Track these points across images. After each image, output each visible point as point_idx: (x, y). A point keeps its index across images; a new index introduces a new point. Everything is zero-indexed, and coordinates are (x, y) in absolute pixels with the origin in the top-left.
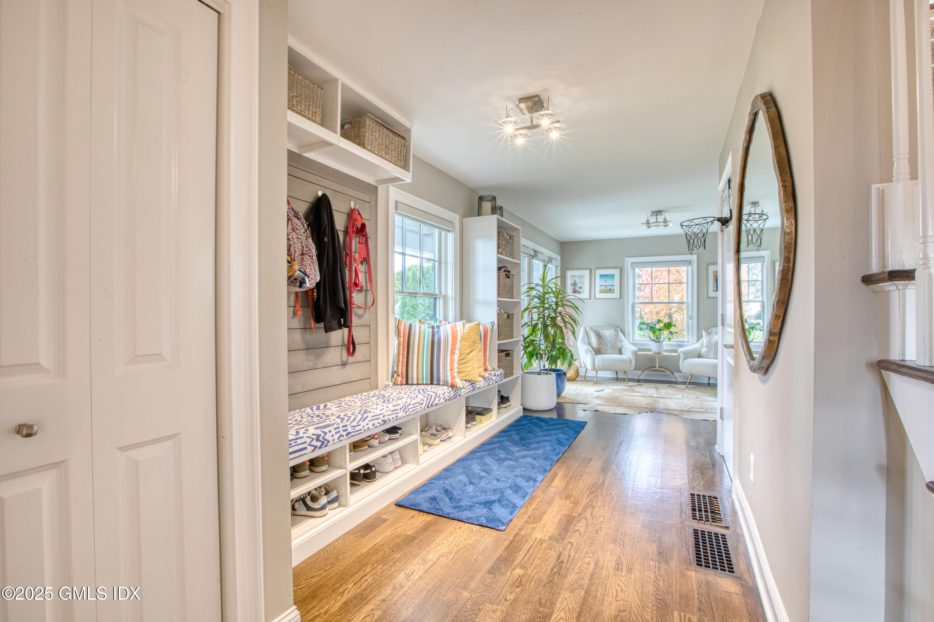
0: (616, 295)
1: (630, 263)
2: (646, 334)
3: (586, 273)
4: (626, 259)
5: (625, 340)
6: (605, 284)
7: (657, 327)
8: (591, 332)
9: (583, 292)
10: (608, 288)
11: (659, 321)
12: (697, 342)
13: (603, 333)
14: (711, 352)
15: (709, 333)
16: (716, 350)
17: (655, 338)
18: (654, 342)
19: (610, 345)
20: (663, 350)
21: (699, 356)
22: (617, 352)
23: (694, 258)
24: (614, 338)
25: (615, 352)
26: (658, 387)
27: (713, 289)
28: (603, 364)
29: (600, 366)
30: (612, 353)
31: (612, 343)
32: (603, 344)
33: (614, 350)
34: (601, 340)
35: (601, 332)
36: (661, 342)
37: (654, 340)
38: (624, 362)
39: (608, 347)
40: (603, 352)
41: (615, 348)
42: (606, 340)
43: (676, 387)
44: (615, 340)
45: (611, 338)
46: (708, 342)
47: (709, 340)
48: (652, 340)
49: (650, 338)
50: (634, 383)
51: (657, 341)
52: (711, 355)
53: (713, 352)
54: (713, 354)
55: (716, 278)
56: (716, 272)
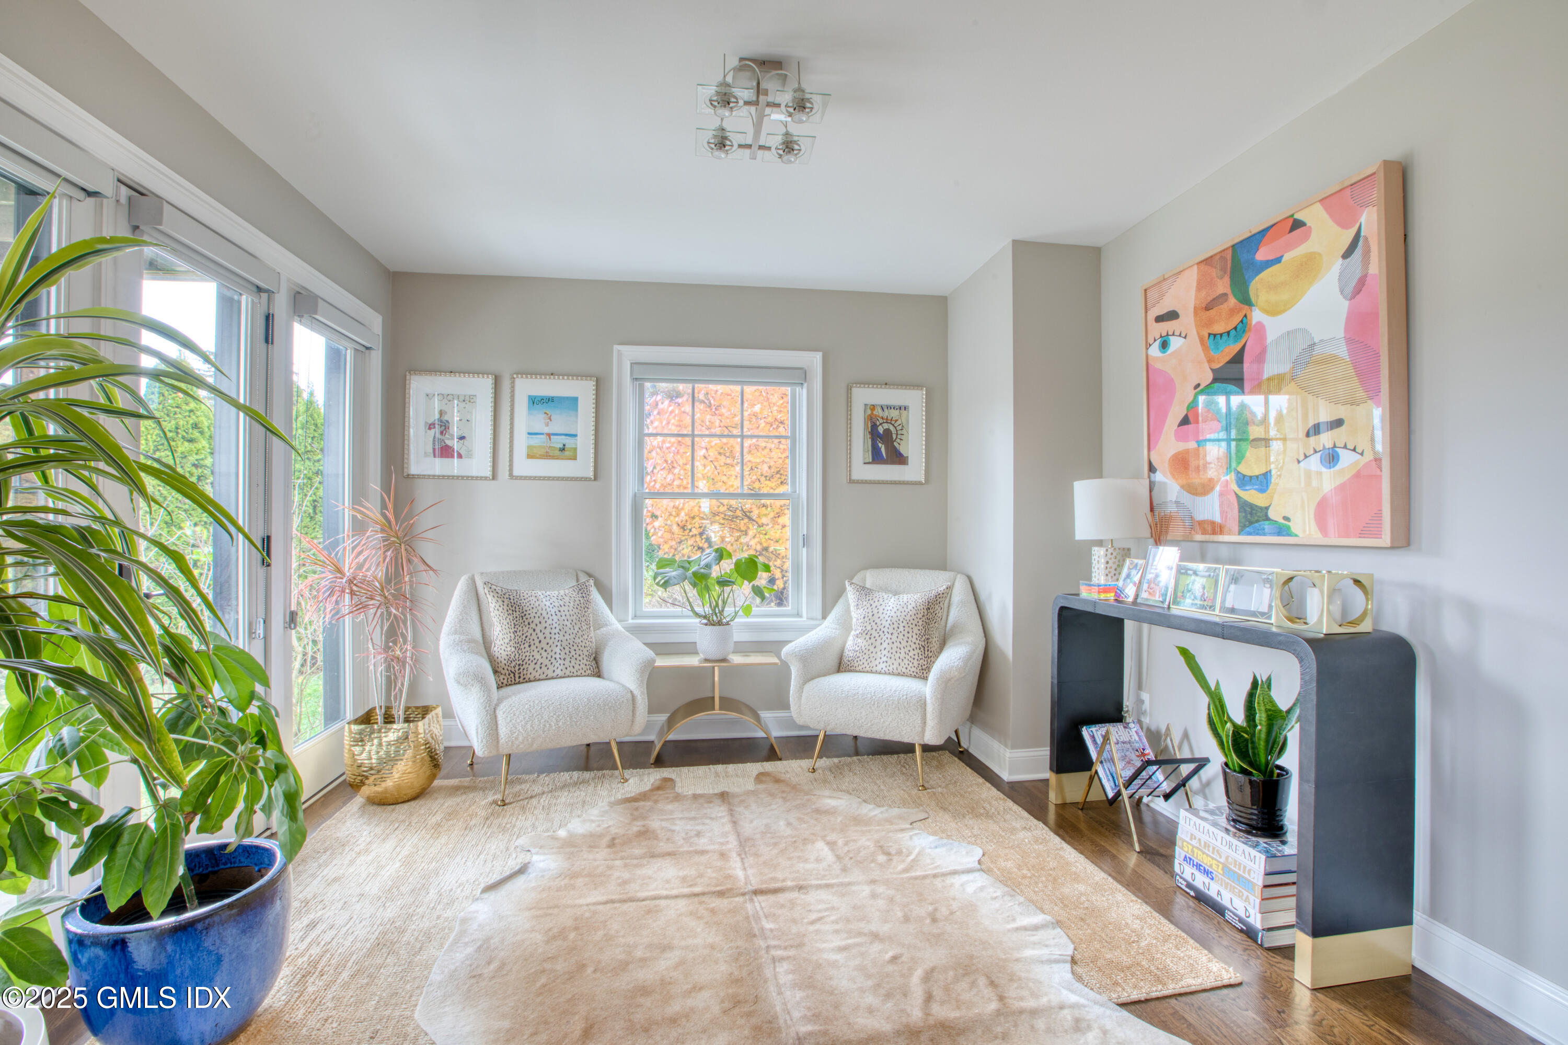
0: (583, 466)
1: (629, 363)
2: (680, 597)
3: (482, 387)
4: (616, 347)
5: (612, 618)
6: (546, 430)
7: (715, 572)
8: (490, 598)
9: (470, 455)
10: (558, 442)
11: (721, 555)
12: (824, 617)
13: (532, 602)
14: (879, 653)
15: (864, 591)
16: (894, 646)
17: (708, 610)
18: (705, 621)
19: (559, 644)
20: (731, 649)
21: (840, 664)
22: (583, 666)
23: (814, 360)
24: (573, 618)
25: (577, 667)
26: (727, 793)
27: (864, 458)
28: (529, 726)
29: (517, 738)
30: (568, 673)
31: (567, 637)
32: (532, 643)
33: (573, 661)
34: (526, 629)
35: (526, 596)
36: (728, 624)
37: (705, 617)
38: (610, 708)
39: (553, 654)
40: (534, 673)
41: (578, 652)
42: (544, 625)
43: (783, 777)
44: (578, 623)
45: (564, 617)
46: (866, 619)
47: (870, 614)
48: (697, 615)
49: (693, 610)
50: (643, 774)
51: (715, 618)
52: (878, 660)
53: (885, 652)
54: (884, 659)
55: (872, 426)
56: (873, 407)
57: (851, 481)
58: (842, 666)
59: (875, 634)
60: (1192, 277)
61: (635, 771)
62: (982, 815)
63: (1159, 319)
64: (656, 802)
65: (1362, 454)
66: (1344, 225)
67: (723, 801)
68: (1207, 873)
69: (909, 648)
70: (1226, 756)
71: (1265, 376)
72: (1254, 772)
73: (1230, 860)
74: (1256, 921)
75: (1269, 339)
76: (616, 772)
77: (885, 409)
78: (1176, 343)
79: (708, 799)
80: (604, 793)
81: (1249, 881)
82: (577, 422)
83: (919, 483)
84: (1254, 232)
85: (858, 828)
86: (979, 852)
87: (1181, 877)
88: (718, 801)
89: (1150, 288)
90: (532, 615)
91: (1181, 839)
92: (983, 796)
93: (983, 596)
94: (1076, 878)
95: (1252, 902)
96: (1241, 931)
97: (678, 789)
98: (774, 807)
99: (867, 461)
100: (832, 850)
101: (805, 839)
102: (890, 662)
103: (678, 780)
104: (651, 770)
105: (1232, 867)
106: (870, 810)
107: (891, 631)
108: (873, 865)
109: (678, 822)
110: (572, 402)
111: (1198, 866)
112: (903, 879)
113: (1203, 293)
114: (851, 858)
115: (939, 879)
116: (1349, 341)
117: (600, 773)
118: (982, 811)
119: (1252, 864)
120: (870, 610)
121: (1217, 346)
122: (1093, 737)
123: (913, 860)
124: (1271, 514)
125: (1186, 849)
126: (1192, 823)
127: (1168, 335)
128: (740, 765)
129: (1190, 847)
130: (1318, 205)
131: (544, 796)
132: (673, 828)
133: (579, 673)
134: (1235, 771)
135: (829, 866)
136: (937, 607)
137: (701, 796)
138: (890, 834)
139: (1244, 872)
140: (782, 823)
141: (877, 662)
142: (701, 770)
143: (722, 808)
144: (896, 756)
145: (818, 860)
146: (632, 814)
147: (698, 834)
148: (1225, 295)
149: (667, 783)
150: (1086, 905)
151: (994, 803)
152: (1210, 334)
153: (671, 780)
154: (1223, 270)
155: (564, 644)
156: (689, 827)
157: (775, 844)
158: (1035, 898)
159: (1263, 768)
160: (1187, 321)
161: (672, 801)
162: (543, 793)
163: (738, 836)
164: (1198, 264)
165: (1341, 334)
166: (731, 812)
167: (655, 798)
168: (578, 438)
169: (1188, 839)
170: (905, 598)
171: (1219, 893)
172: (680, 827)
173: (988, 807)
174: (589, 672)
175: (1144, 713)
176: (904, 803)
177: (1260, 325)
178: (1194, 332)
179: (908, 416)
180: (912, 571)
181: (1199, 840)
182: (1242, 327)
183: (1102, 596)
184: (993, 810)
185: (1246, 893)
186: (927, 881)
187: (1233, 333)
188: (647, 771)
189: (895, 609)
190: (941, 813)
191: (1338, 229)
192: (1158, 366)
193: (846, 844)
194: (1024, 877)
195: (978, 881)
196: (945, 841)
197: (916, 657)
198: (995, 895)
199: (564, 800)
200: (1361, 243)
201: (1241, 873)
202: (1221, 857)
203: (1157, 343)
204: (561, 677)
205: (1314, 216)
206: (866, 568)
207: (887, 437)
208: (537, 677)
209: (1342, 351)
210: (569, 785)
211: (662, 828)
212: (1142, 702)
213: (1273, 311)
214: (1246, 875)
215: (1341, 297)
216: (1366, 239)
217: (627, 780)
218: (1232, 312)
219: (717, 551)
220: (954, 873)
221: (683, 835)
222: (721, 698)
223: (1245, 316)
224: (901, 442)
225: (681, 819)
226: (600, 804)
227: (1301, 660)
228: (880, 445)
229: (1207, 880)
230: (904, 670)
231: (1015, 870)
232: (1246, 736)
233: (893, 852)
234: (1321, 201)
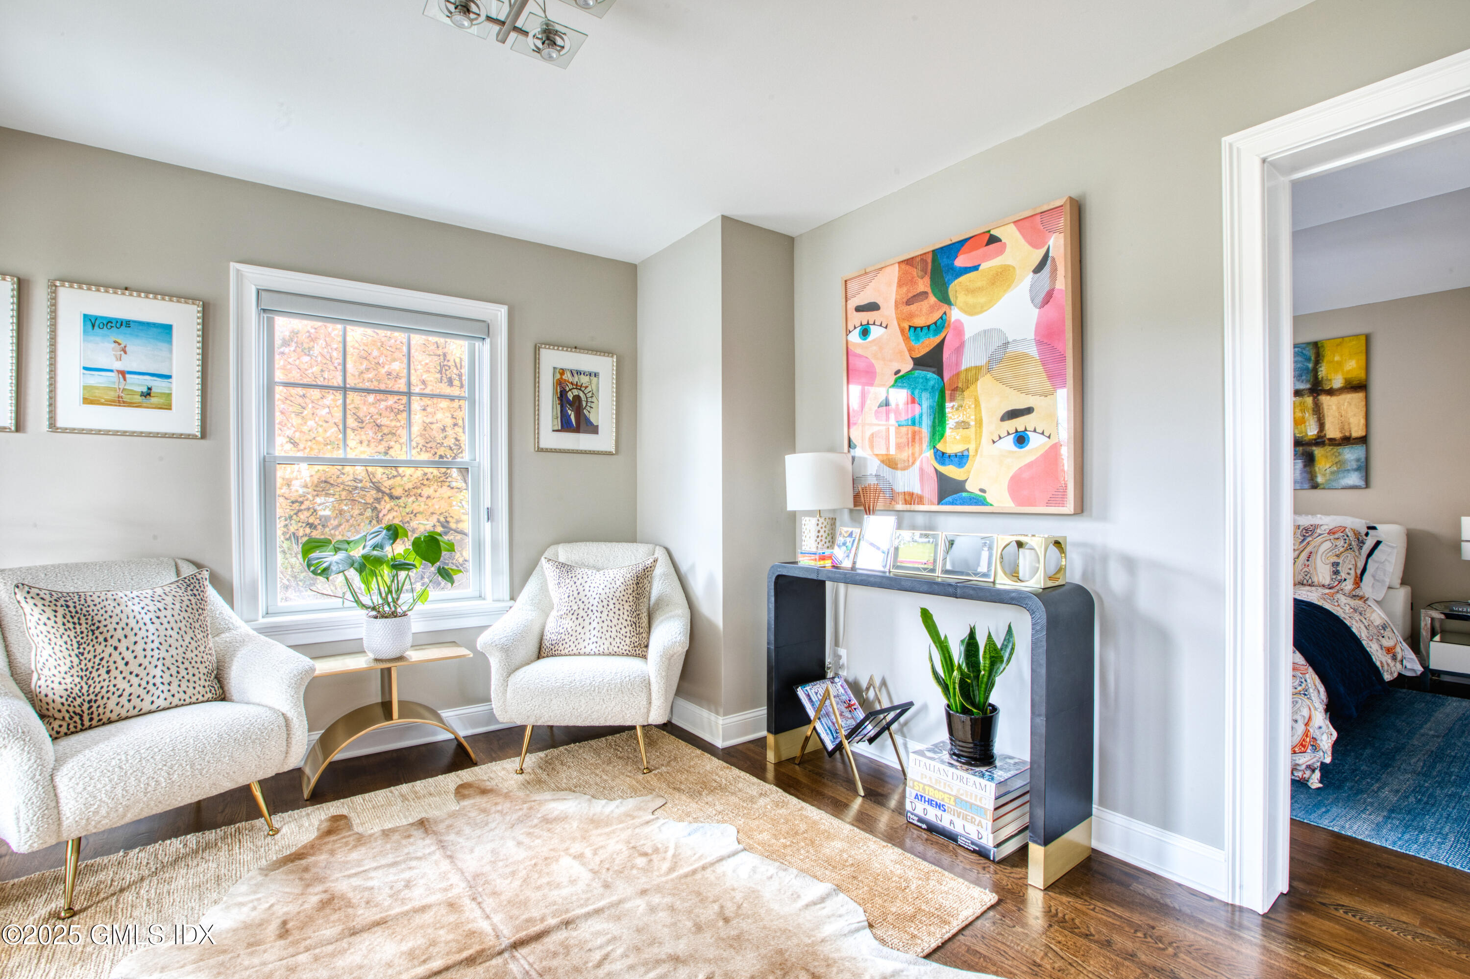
0: (182, 418)
1: (253, 289)
2: (341, 588)
4: (233, 266)
5: (235, 620)
6: (118, 365)
7: (387, 554)
8: (27, 607)
11: (394, 532)
12: (514, 599)
13: (109, 608)
14: (588, 634)
15: (566, 568)
16: (605, 625)
17: (377, 600)
18: (374, 613)
19: (160, 663)
20: (410, 644)
21: (540, 649)
22: (201, 689)
23: (499, 314)
24: (182, 625)
25: (190, 691)
26: (427, 819)
27: (553, 426)
28: (119, 791)
29: (96, 813)
30: (175, 701)
31: (173, 651)
32: (113, 667)
33: (184, 684)
34: (99, 649)
35: (97, 601)
36: (404, 614)
37: (374, 609)
38: (253, 742)
39: (150, 678)
40: (117, 710)
41: (191, 671)
42: (133, 639)
43: (489, 785)
44: (190, 632)
45: (166, 625)
46: (571, 598)
47: (575, 593)
48: (364, 606)
49: (358, 601)
50: (301, 817)
51: (387, 608)
52: (587, 641)
53: (595, 632)
54: (595, 639)
55: (561, 392)
56: (562, 372)
57: (540, 450)
58: (541, 652)
59: (582, 613)
60: (893, 273)
61: (286, 815)
62: (715, 788)
63: (859, 309)
64: (332, 853)
65: (1049, 437)
66: (1035, 245)
67: (426, 831)
68: (939, 806)
69: (620, 626)
70: (949, 699)
71: (963, 367)
72: (975, 710)
73: (961, 792)
74: (988, 841)
75: (967, 336)
76: (259, 822)
77: (575, 375)
78: (876, 332)
79: (406, 833)
80: (247, 856)
81: (981, 807)
82: (171, 359)
83: (610, 454)
84: (954, 241)
85: (599, 831)
86: (734, 830)
87: (912, 814)
88: (418, 833)
89: (850, 279)
90: (110, 627)
91: (911, 779)
92: (708, 767)
93: (684, 568)
94: (829, 837)
95: (984, 826)
96: (974, 851)
97: (358, 829)
98: (492, 825)
99: (556, 428)
100: (583, 864)
101: (546, 859)
102: (600, 642)
103: (352, 815)
104: (310, 809)
105: (964, 797)
106: (603, 807)
107: (600, 609)
108: (635, 872)
109: (373, 874)
110: (166, 330)
111: (930, 802)
112: (672, 880)
113: (905, 289)
114: (608, 869)
115: (709, 870)
116: (1039, 343)
117: (232, 829)
118: (715, 784)
119: (983, 792)
120: (574, 588)
121: (917, 338)
122: (808, 696)
123: (674, 856)
124: (968, 486)
125: (917, 788)
126: (922, 764)
127: (868, 324)
128: (430, 780)
129: (921, 786)
130: (1012, 225)
131: (146, 883)
132: (370, 884)
133: (194, 699)
134: (957, 712)
135: (588, 885)
136: (645, 581)
137: (393, 830)
138: (637, 830)
139: (976, 800)
140: (511, 844)
141: (586, 643)
142: (380, 796)
143: (428, 841)
144: (603, 739)
145: (573, 882)
146: (301, 879)
147: (408, 885)
148: (926, 293)
149: (338, 824)
150: (851, 862)
151: (721, 773)
152: (910, 327)
153: (343, 817)
154: (924, 271)
155: (168, 663)
156: (391, 878)
157: (513, 873)
158: (805, 867)
159: (981, 707)
160: (888, 311)
161: (355, 847)
162: (142, 879)
163: (463, 873)
164: (899, 263)
165: (1032, 336)
166: (442, 845)
167: (329, 846)
168: (174, 380)
169: (919, 779)
170: (611, 573)
171: (951, 822)
172: (380, 880)
173: (718, 779)
174: (210, 695)
175: (841, 667)
176: (634, 792)
177: (958, 321)
178: (895, 323)
179: (598, 384)
180: (609, 544)
181: (930, 778)
182: (940, 325)
183: (822, 563)
184: (724, 781)
185: (978, 819)
186: (698, 876)
187: (933, 327)
188: (303, 811)
189: (603, 586)
190: (677, 795)
191: (1031, 248)
192: (859, 351)
193: (595, 853)
194: (785, 847)
195: (748, 860)
196: (695, 825)
197: (628, 634)
198: (769, 874)
199: (182, 882)
200: (1049, 262)
201: (973, 801)
202: (952, 790)
203: (858, 330)
204: (164, 709)
205: (1009, 234)
206: (557, 542)
207: (577, 404)
208: (124, 714)
209: (1033, 351)
210: (186, 856)
211: (355, 889)
212: (840, 657)
213: (971, 311)
214: (978, 803)
215: (1032, 305)
216: (1053, 259)
217: (277, 831)
218: (932, 309)
219: (389, 528)
220: (721, 860)
221: (387, 890)
222: (400, 703)
223: (945, 313)
224: (592, 411)
225: (376, 868)
226: (246, 876)
227: (1032, 613)
228: (569, 412)
229: (939, 812)
230: (616, 649)
231: (773, 841)
232: (969, 681)
233: (650, 851)
234: (1015, 222)
